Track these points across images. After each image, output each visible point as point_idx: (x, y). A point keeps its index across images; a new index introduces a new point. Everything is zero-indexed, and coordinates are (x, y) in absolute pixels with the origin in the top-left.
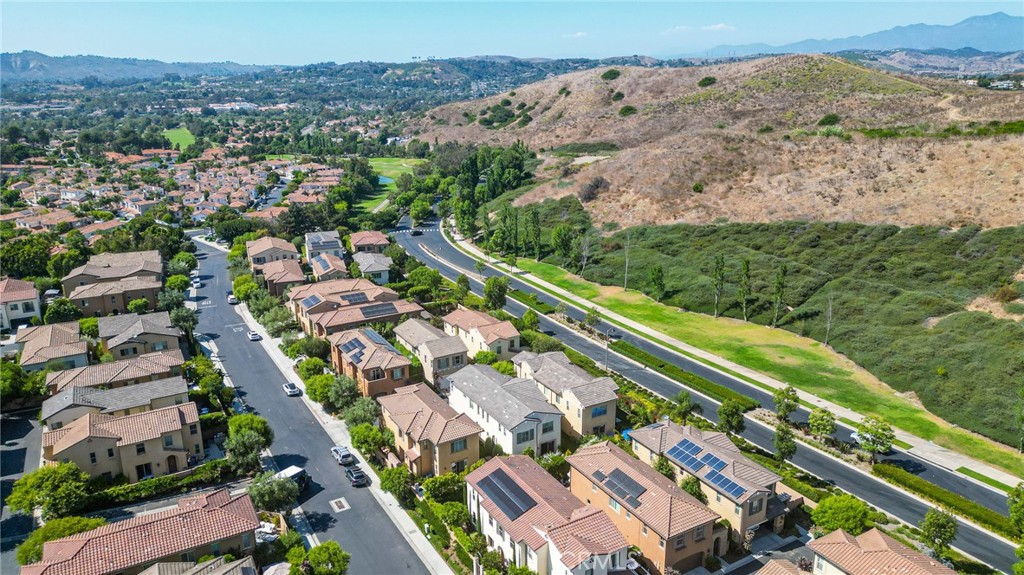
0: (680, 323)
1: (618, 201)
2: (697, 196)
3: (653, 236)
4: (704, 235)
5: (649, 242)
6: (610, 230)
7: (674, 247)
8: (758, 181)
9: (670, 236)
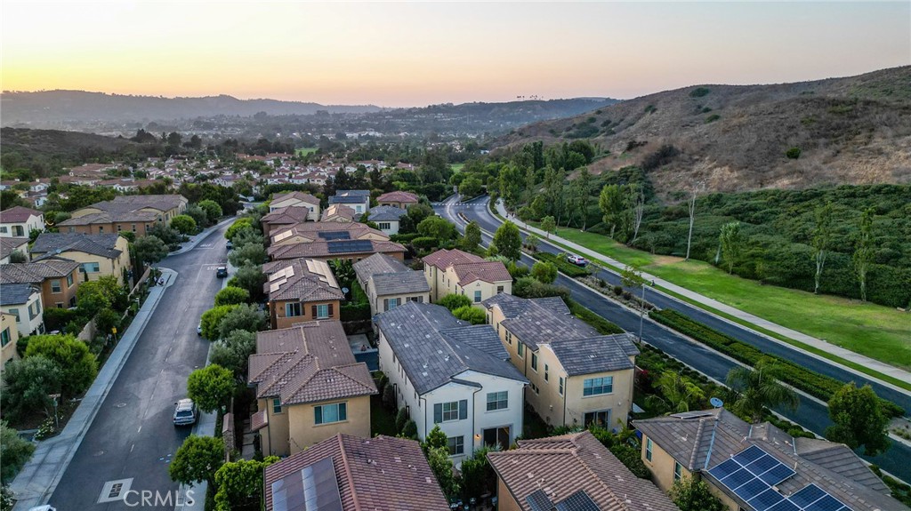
0: (761, 297)
1: (689, 170)
2: (792, 162)
3: (729, 203)
4: (801, 201)
5: (724, 209)
6: (677, 199)
7: (758, 214)
8: (878, 142)
9: (752, 202)
